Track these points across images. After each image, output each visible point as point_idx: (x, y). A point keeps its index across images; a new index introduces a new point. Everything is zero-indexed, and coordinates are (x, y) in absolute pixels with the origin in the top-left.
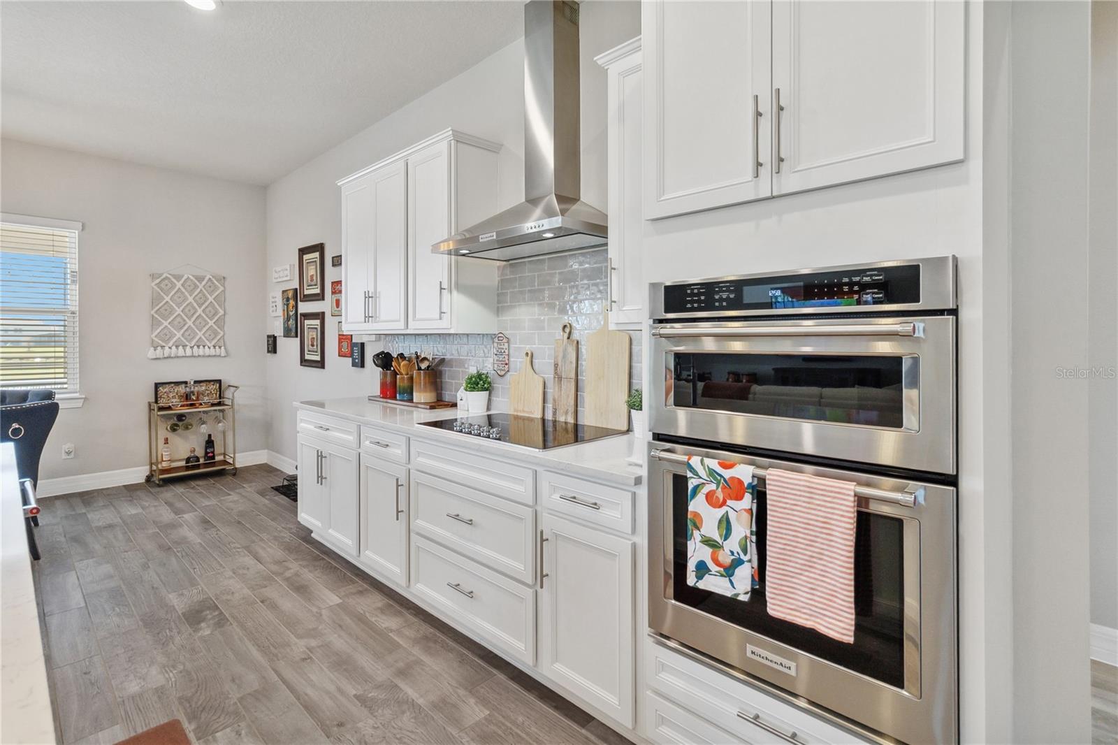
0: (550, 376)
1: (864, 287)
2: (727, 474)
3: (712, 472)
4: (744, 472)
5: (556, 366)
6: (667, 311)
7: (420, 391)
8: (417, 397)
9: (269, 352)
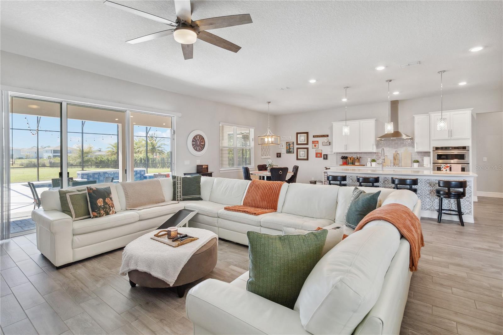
0: (392, 159)
1: (461, 148)
2: (446, 165)
3: (444, 166)
4: (449, 165)
5: (394, 157)
6: (436, 149)
7: (357, 162)
8: (356, 164)
9: (277, 157)
